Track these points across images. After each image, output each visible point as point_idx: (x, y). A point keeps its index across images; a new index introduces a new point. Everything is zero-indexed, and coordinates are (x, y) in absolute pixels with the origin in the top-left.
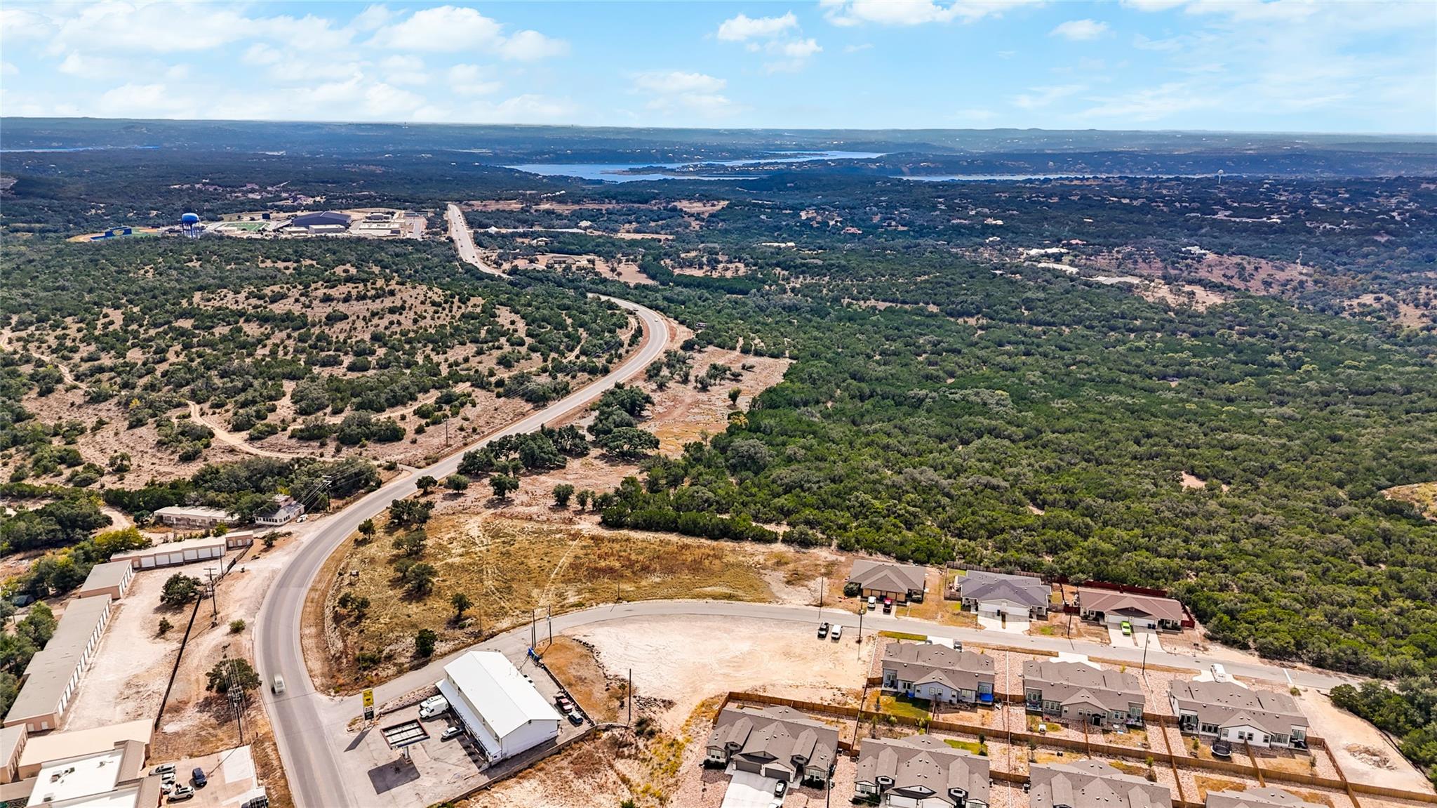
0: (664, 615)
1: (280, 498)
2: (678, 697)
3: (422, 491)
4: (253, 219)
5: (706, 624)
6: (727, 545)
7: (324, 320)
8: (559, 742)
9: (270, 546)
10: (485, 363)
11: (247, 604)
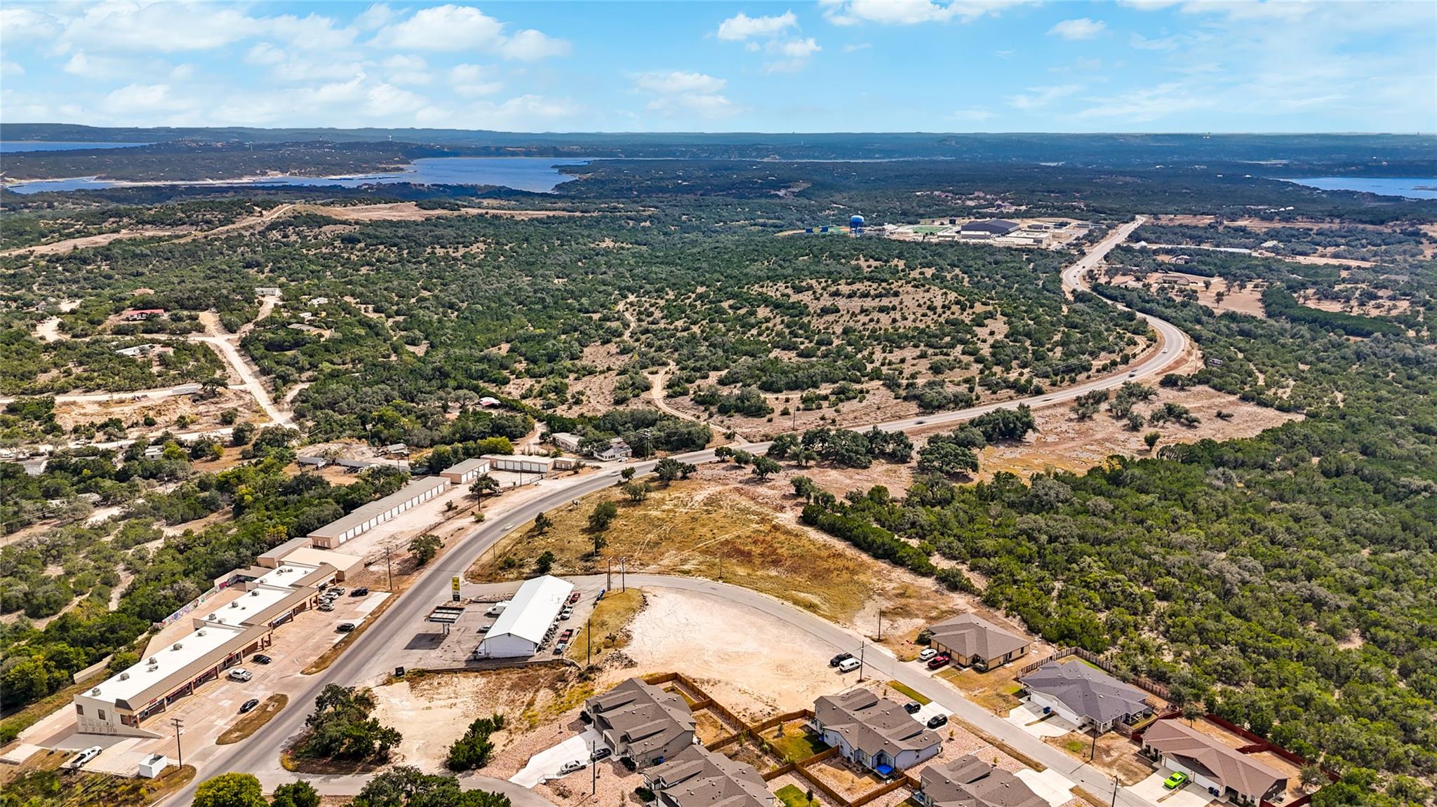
0: (733, 601)
1: (615, 441)
2: (645, 662)
3: (718, 459)
4: (942, 224)
5: (754, 619)
6: (882, 565)
7: (819, 311)
8: (530, 660)
9: (576, 473)
10: (919, 366)
11: (508, 506)
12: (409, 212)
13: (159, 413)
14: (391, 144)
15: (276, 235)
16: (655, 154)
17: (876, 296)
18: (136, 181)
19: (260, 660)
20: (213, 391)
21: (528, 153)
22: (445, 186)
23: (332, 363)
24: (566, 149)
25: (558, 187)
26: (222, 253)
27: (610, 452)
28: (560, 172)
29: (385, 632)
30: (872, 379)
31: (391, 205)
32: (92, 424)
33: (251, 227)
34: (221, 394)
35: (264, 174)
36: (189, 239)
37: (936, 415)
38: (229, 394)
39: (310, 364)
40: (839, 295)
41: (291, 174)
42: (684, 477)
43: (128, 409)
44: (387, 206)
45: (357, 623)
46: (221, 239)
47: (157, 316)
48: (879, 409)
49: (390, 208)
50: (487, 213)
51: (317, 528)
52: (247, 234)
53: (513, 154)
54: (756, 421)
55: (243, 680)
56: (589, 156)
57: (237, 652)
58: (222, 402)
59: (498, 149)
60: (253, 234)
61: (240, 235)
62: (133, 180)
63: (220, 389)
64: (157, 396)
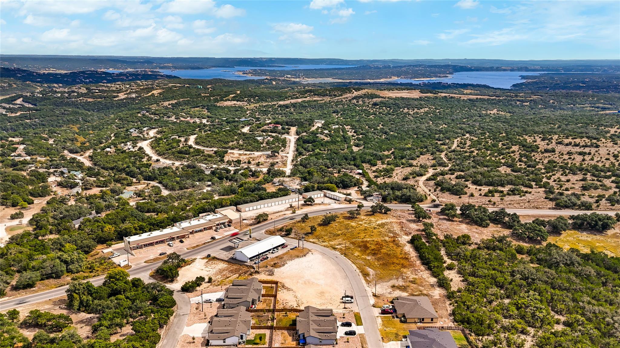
7: (543, 151)
8: (246, 264)
9: (350, 203)
10: (576, 185)
11: (310, 210)
12: (416, 94)
13: (253, 160)
14: (449, 66)
15: (355, 101)
16: (582, 70)
17: (583, 146)
18: (344, 80)
19: (182, 242)
20: (274, 155)
21: (512, 70)
22: (458, 84)
23: (320, 150)
24: (532, 68)
25: (514, 85)
26: (332, 107)
27: (371, 198)
28: (522, 78)
29: (221, 243)
30: (541, 188)
31: (409, 91)
32: (233, 161)
33: (347, 98)
34: (276, 156)
35: (391, 78)
36: (324, 101)
37: (563, 210)
38: (280, 157)
39: (312, 149)
40: (561, 144)
41: (402, 78)
42: (385, 213)
43: (245, 157)
44: (407, 91)
45: (217, 238)
46: (334, 102)
47: (277, 127)
48: (529, 202)
49: (408, 92)
50: (449, 96)
51: (242, 204)
52: (344, 100)
53: (505, 70)
54: (454, 196)
55: (170, 246)
56: (544, 71)
57: (173, 236)
58: (275, 159)
59: (497, 68)
60: (346, 101)
61: (342, 101)
62: (343, 80)
63: (276, 154)
64: (257, 154)
